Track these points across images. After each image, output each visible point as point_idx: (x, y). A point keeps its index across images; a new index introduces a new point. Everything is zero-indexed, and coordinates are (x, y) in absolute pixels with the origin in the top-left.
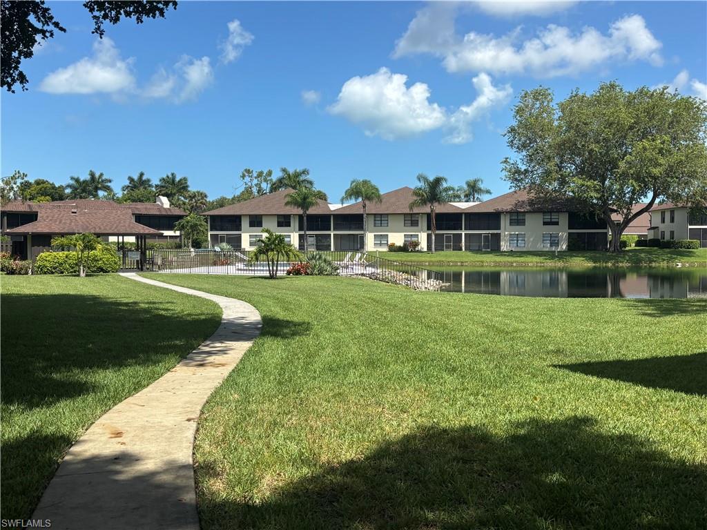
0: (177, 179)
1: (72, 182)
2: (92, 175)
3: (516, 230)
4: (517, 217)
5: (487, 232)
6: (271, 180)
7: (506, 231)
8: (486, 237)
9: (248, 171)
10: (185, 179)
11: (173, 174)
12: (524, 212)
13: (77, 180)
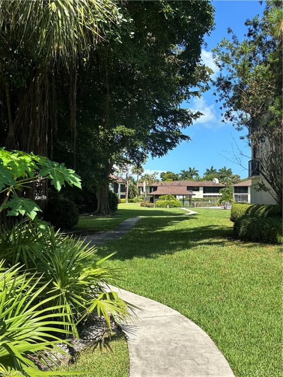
0: (227, 170)
1: (182, 173)
2: (190, 169)
10: (230, 169)
11: (225, 167)
13: (184, 171)
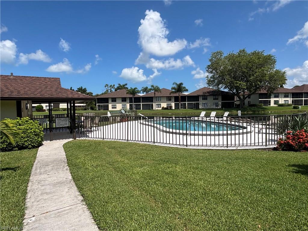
0: (83, 89)
3: (204, 102)
4: (205, 97)
5: (195, 102)
6: (115, 88)
7: (201, 102)
8: (194, 104)
9: (107, 85)
10: (85, 88)
11: (81, 87)
12: (207, 95)
